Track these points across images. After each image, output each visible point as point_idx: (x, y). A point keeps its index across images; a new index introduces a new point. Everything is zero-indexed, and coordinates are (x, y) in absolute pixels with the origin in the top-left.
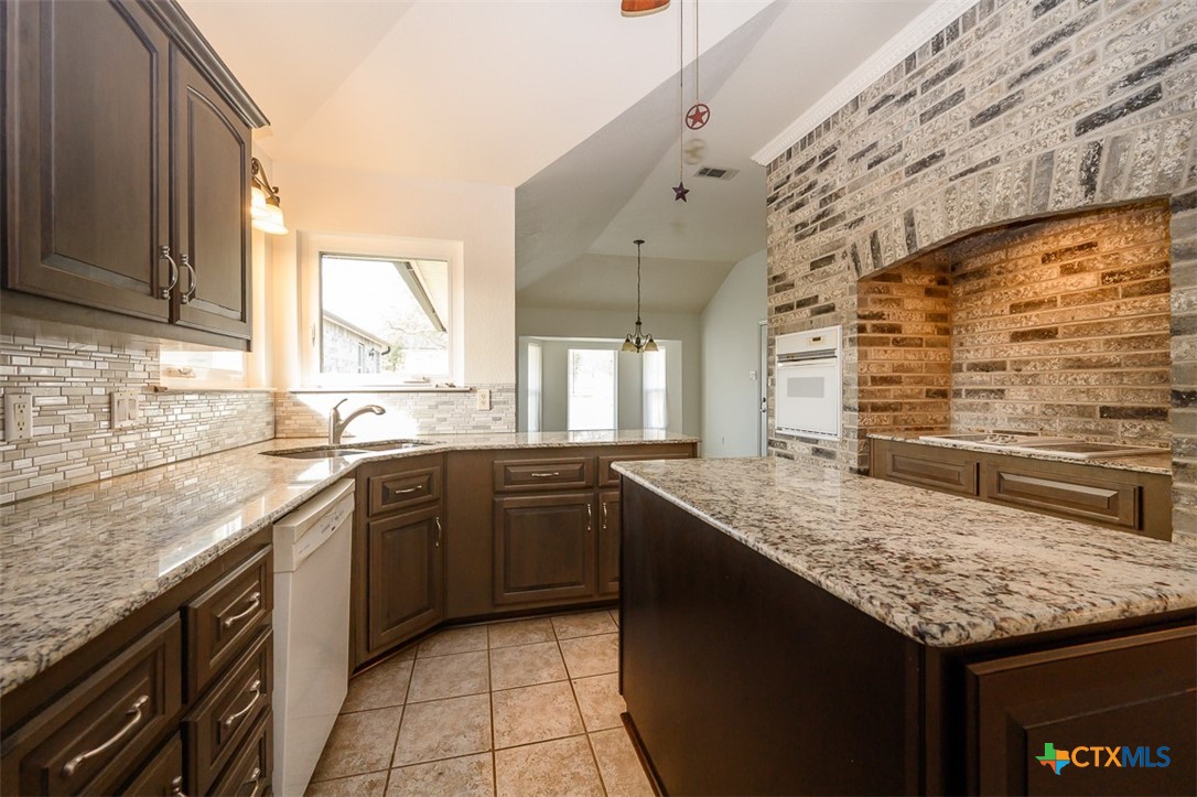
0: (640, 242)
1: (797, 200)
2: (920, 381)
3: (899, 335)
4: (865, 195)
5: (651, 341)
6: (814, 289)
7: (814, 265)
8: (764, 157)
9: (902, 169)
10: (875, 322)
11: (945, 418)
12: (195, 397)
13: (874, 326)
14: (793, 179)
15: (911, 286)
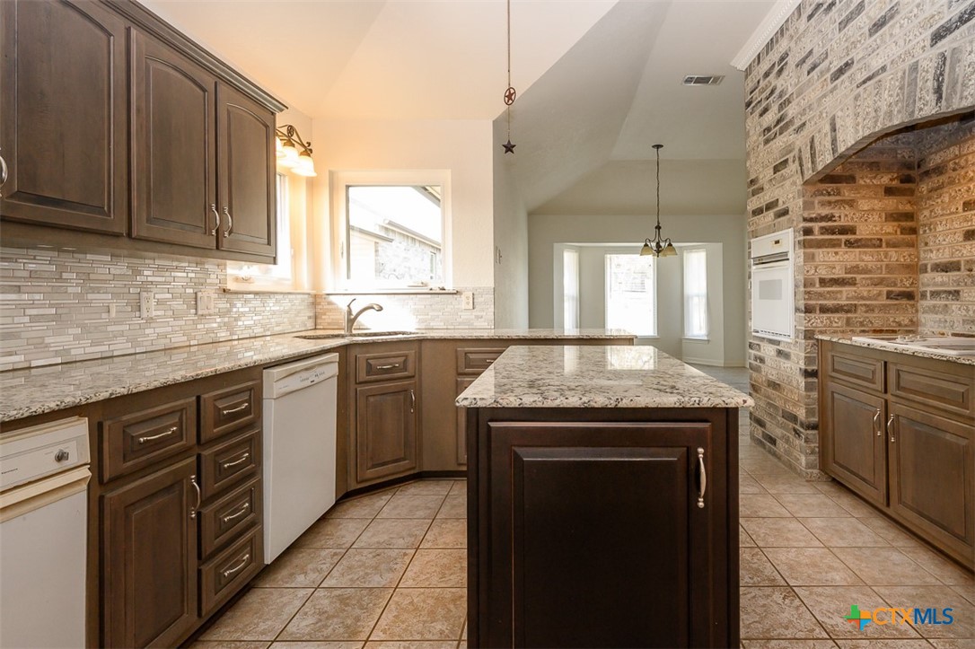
0: (658, 147)
1: (764, 104)
2: (880, 282)
3: (853, 236)
4: (806, 101)
5: (670, 245)
6: (777, 191)
7: (776, 169)
8: (742, 62)
9: (828, 76)
10: (823, 224)
11: (911, 321)
12: (252, 296)
13: (822, 228)
14: (762, 84)
15: (868, 186)
